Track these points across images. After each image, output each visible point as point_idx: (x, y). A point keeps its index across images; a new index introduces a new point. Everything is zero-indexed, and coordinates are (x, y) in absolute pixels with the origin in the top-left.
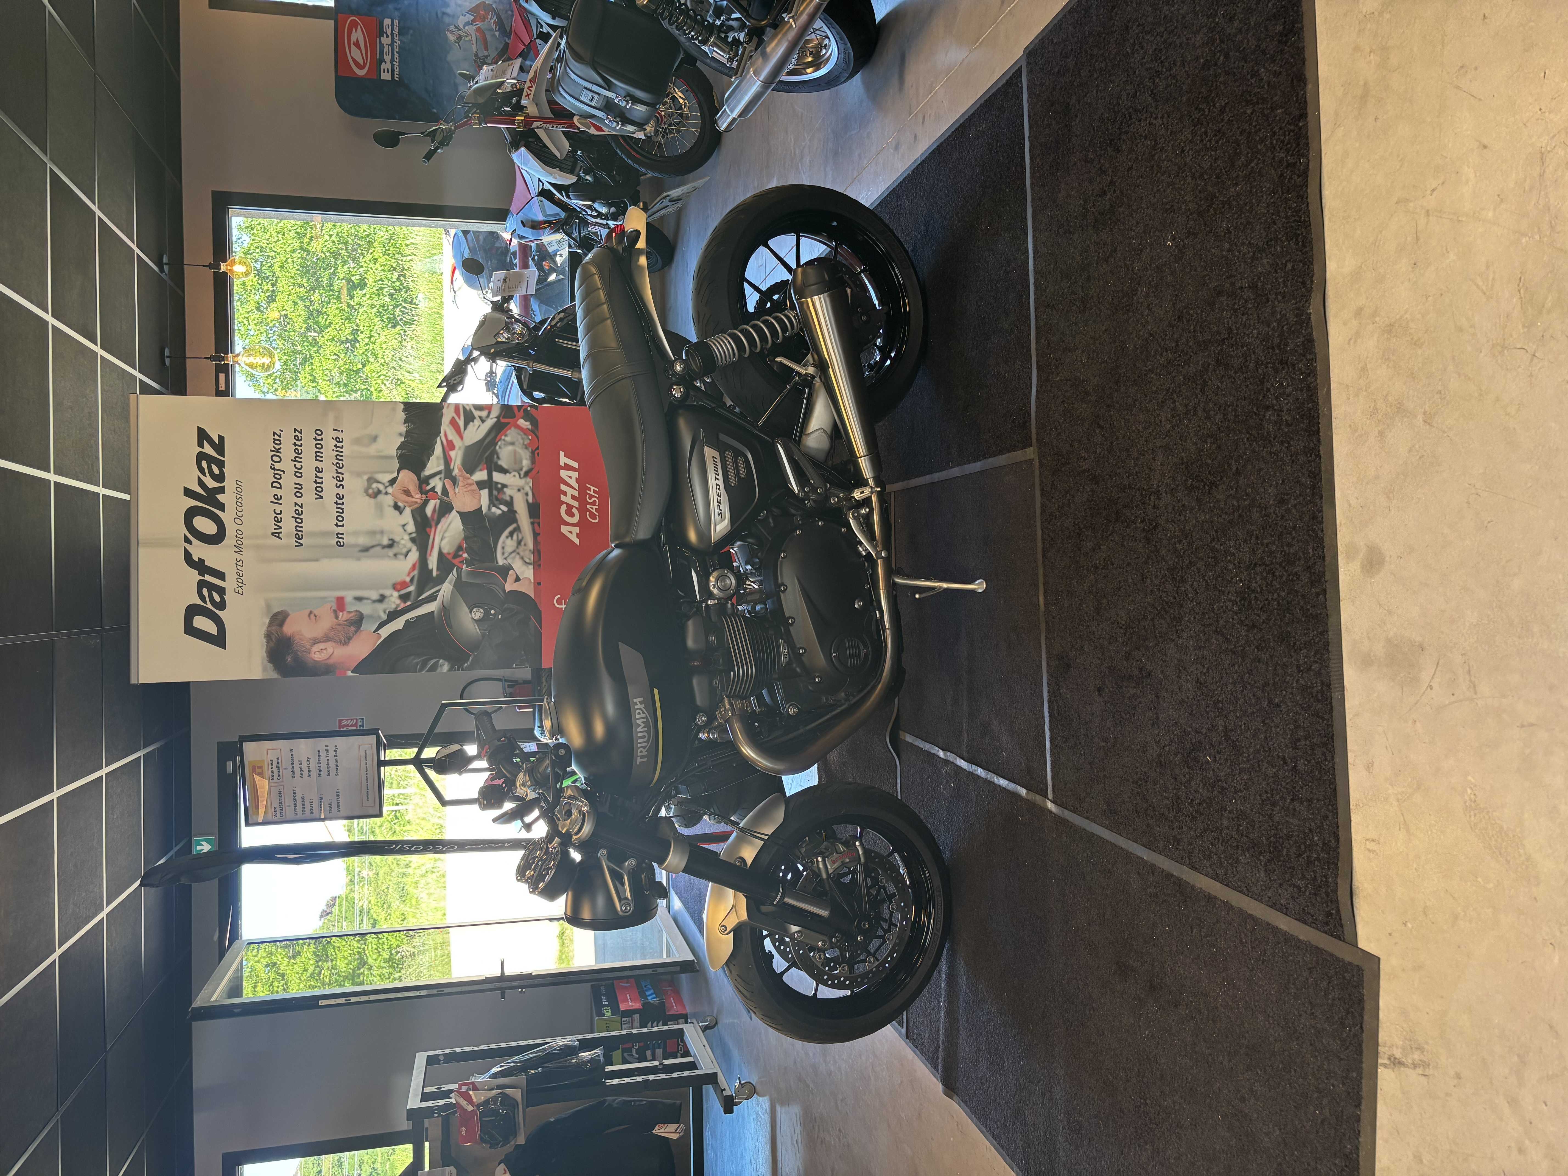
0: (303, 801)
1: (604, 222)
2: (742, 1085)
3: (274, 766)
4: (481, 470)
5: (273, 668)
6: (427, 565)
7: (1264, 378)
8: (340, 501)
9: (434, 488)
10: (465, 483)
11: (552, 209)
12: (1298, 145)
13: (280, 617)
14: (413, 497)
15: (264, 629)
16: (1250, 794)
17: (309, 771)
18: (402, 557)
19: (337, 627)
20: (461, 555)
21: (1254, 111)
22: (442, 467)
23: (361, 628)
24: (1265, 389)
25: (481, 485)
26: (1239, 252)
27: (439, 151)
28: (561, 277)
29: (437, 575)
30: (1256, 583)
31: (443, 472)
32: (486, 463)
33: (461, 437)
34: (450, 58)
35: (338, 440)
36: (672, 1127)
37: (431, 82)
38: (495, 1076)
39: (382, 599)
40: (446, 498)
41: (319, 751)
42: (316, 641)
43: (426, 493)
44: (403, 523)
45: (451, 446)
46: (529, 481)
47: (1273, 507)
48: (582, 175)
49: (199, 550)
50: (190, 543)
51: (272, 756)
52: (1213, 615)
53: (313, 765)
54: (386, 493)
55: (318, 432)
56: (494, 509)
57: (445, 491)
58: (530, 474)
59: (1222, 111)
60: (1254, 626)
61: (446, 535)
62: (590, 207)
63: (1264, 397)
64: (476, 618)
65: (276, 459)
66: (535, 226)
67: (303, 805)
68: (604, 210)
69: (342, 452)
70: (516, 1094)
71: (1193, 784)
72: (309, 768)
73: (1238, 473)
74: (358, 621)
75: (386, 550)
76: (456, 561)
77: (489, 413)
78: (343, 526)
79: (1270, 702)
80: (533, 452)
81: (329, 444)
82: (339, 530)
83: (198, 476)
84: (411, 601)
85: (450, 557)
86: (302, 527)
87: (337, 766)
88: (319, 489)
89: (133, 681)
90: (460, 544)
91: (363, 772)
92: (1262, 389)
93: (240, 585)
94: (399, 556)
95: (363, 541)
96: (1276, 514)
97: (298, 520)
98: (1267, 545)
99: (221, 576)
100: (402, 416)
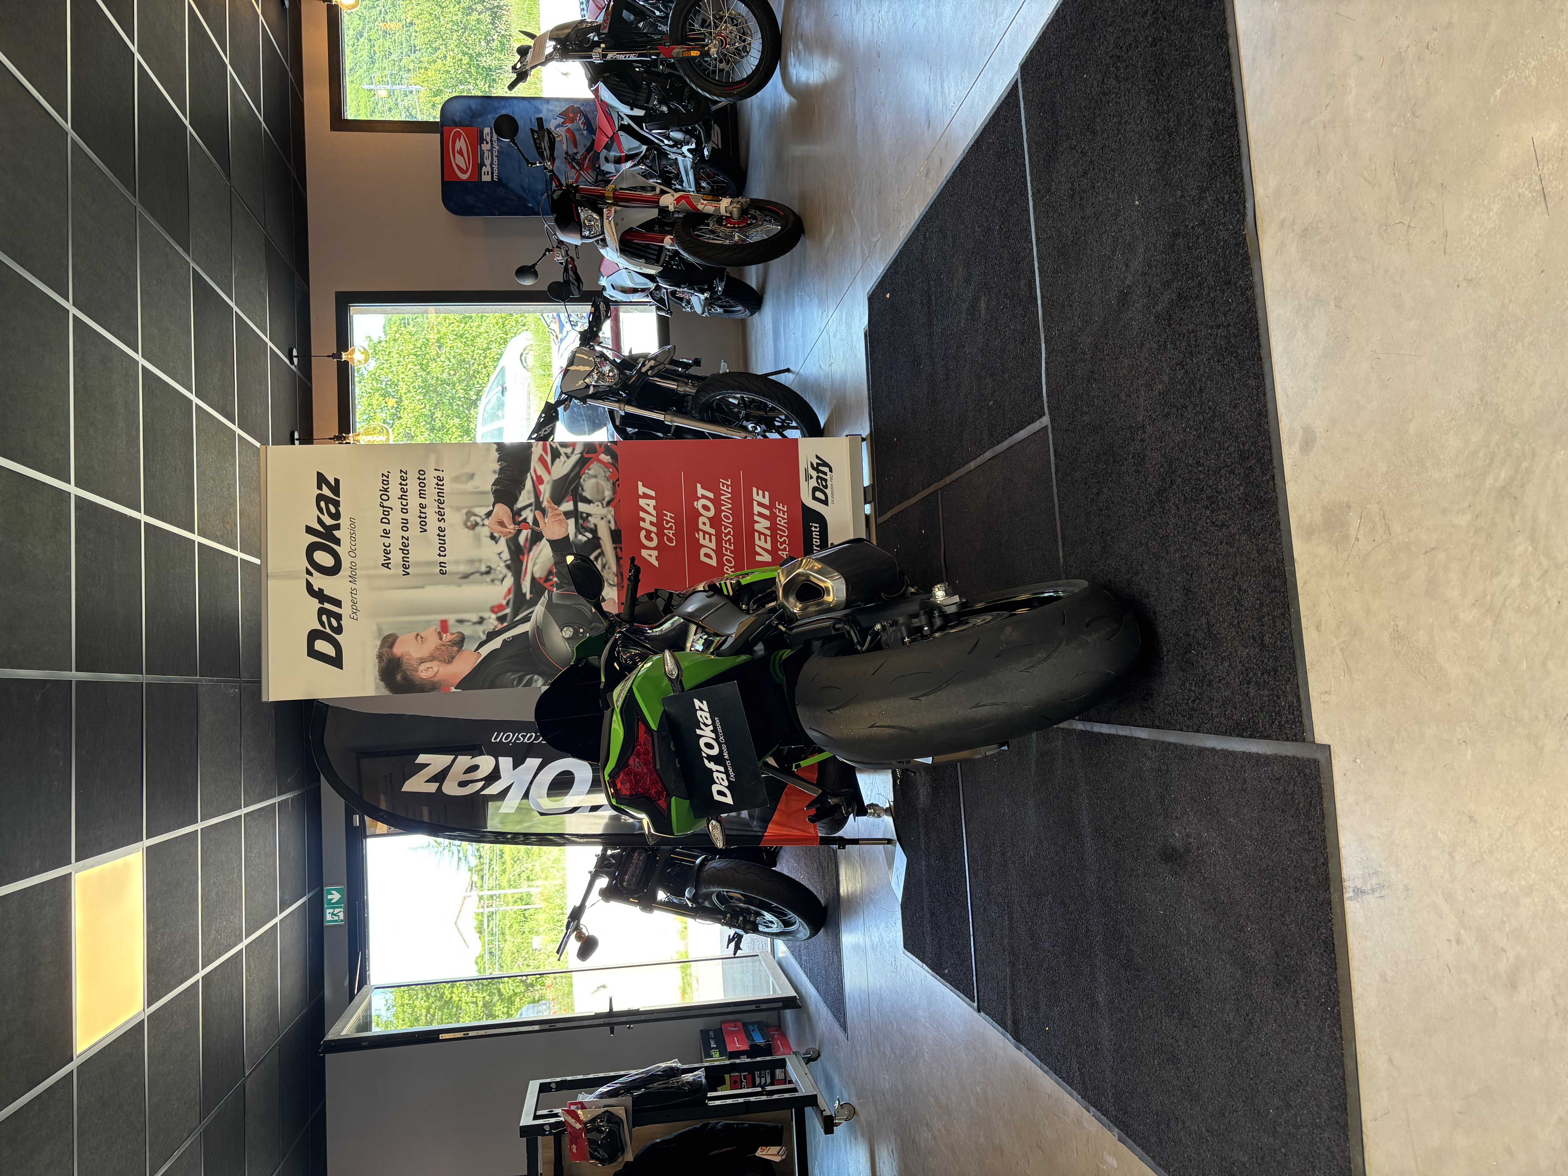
2: (841, 1105)
5: (384, 686)
6: (521, 589)
8: (441, 534)
9: (525, 520)
10: (554, 513)
13: (390, 640)
14: (507, 528)
15: (376, 650)
18: (498, 582)
19: (442, 647)
20: (552, 580)
23: (463, 648)
25: (568, 515)
29: (530, 598)
31: (534, 504)
32: (572, 495)
35: (440, 479)
36: (774, 1150)
37: (527, 180)
38: (602, 1096)
39: (481, 621)
40: (537, 528)
42: (422, 661)
44: (499, 552)
45: (540, 480)
46: (611, 509)
49: (319, 581)
50: (312, 575)
54: (483, 525)
55: (421, 472)
56: (580, 537)
57: (535, 522)
58: (612, 504)
61: (538, 561)
64: (566, 637)
69: (443, 489)
70: (622, 1113)
73: (1201, 391)
74: (460, 641)
75: (485, 576)
76: (547, 585)
77: (574, 450)
78: (445, 556)
80: (614, 484)
81: (431, 482)
82: (442, 559)
83: (318, 517)
84: (507, 622)
85: (541, 582)
86: (409, 558)
88: (422, 523)
89: (264, 699)
90: (551, 568)
93: (355, 611)
94: (495, 582)
95: (463, 568)
97: (405, 552)
98: (1227, 448)
99: (338, 604)
100: (495, 456)
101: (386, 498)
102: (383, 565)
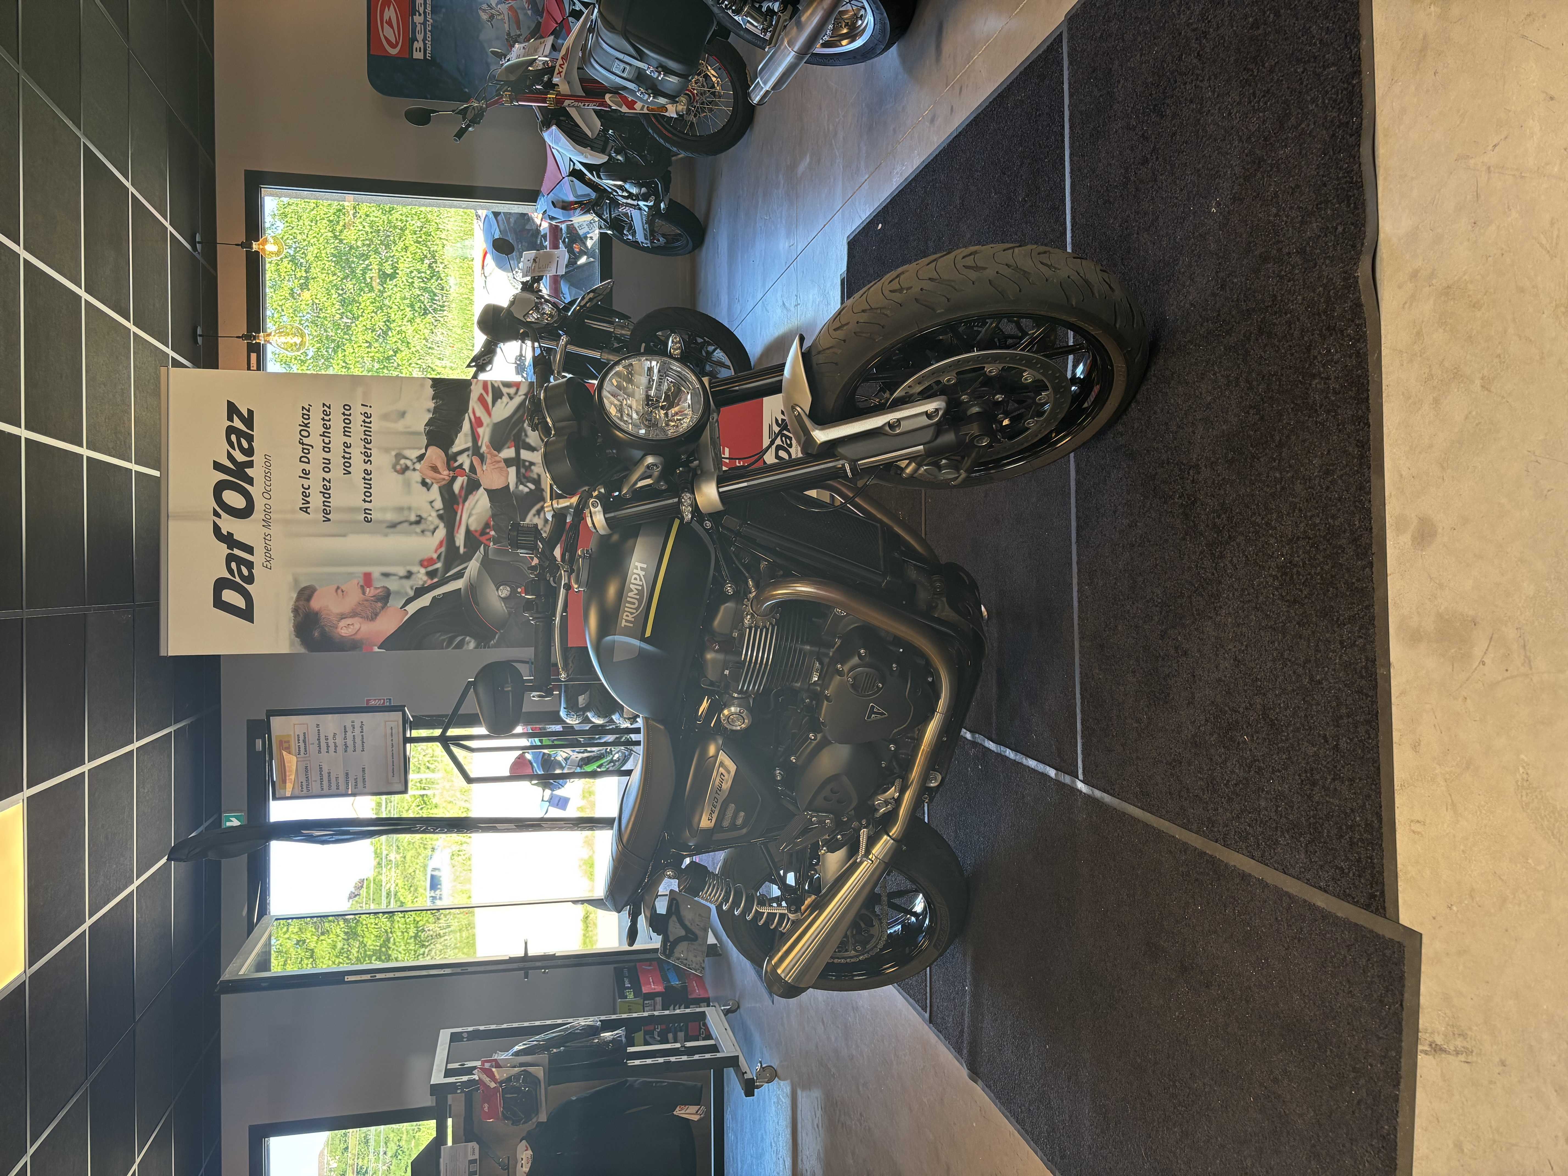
0: (329, 776)
1: (635, 203)
2: (763, 1068)
3: (301, 741)
4: (509, 448)
5: (300, 643)
6: (454, 542)
7: (1311, 345)
8: (367, 477)
9: (461, 465)
10: (493, 460)
11: (583, 190)
12: (1351, 103)
13: (307, 592)
14: (440, 474)
15: (291, 604)
16: (1288, 774)
17: (336, 746)
18: (429, 534)
19: (365, 602)
20: (489, 533)
21: (1305, 69)
22: (470, 444)
23: (388, 605)
24: (1312, 357)
25: (508, 462)
26: (1287, 217)
27: (470, 129)
28: (592, 259)
29: (464, 552)
30: (1298, 557)
31: (471, 449)
33: (489, 414)
34: (482, 37)
35: (367, 415)
36: (693, 1109)
37: (463, 61)
38: (517, 1054)
39: (409, 575)
40: (473, 475)
41: (345, 727)
42: (343, 617)
43: (454, 469)
44: (431, 500)
45: (479, 423)
47: (1318, 479)
48: (614, 155)
49: (228, 524)
50: (219, 516)
51: (299, 731)
52: (1253, 591)
53: (339, 741)
54: (414, 470)
55: (346, 407)
56: (521, 487)
57: (472, 468)
59: (1271, 71)
60: (1295, 602)
61: (474, 512)
62: (621, 188)
63: (1310, 365)
64: (502, 596)
65: (305, 433)
66: (566, 206)
67: (329, 781)
68: (634, 190)
69: (370, 428)
70: (539, 1072)
71: (1229, 764)
72: (335, 743)
73: (1280, 445)
74: (385, 597)
75: (414, 526)
76: (483, 539)
77: (518, 390)
78: (371, 502)
79: (1312, 679)
81: (357, 420)
82: (367, 505)
83: (228, 451)
84: (437, 578)
85: (477, 535)
86: (330, 502)
87: (363, 742)
88: (346, 464)
89: (163, 653)
91: (389, 749)
92: (1309, 357)
93: (269, 559)
94: (426, 533)
95: (390, 517)
96: (1321, 486)
97: (326, 495)
98: (1311, 517)
99: (249, 550)
100: (430, 392)
101: (305, 434)
102: (301, 509)
